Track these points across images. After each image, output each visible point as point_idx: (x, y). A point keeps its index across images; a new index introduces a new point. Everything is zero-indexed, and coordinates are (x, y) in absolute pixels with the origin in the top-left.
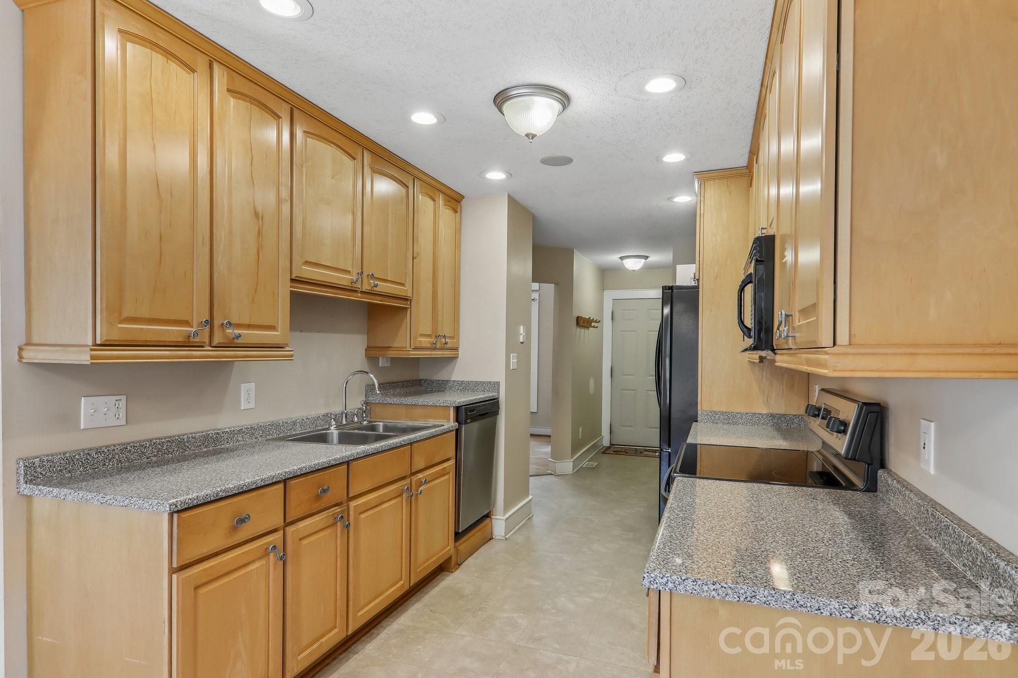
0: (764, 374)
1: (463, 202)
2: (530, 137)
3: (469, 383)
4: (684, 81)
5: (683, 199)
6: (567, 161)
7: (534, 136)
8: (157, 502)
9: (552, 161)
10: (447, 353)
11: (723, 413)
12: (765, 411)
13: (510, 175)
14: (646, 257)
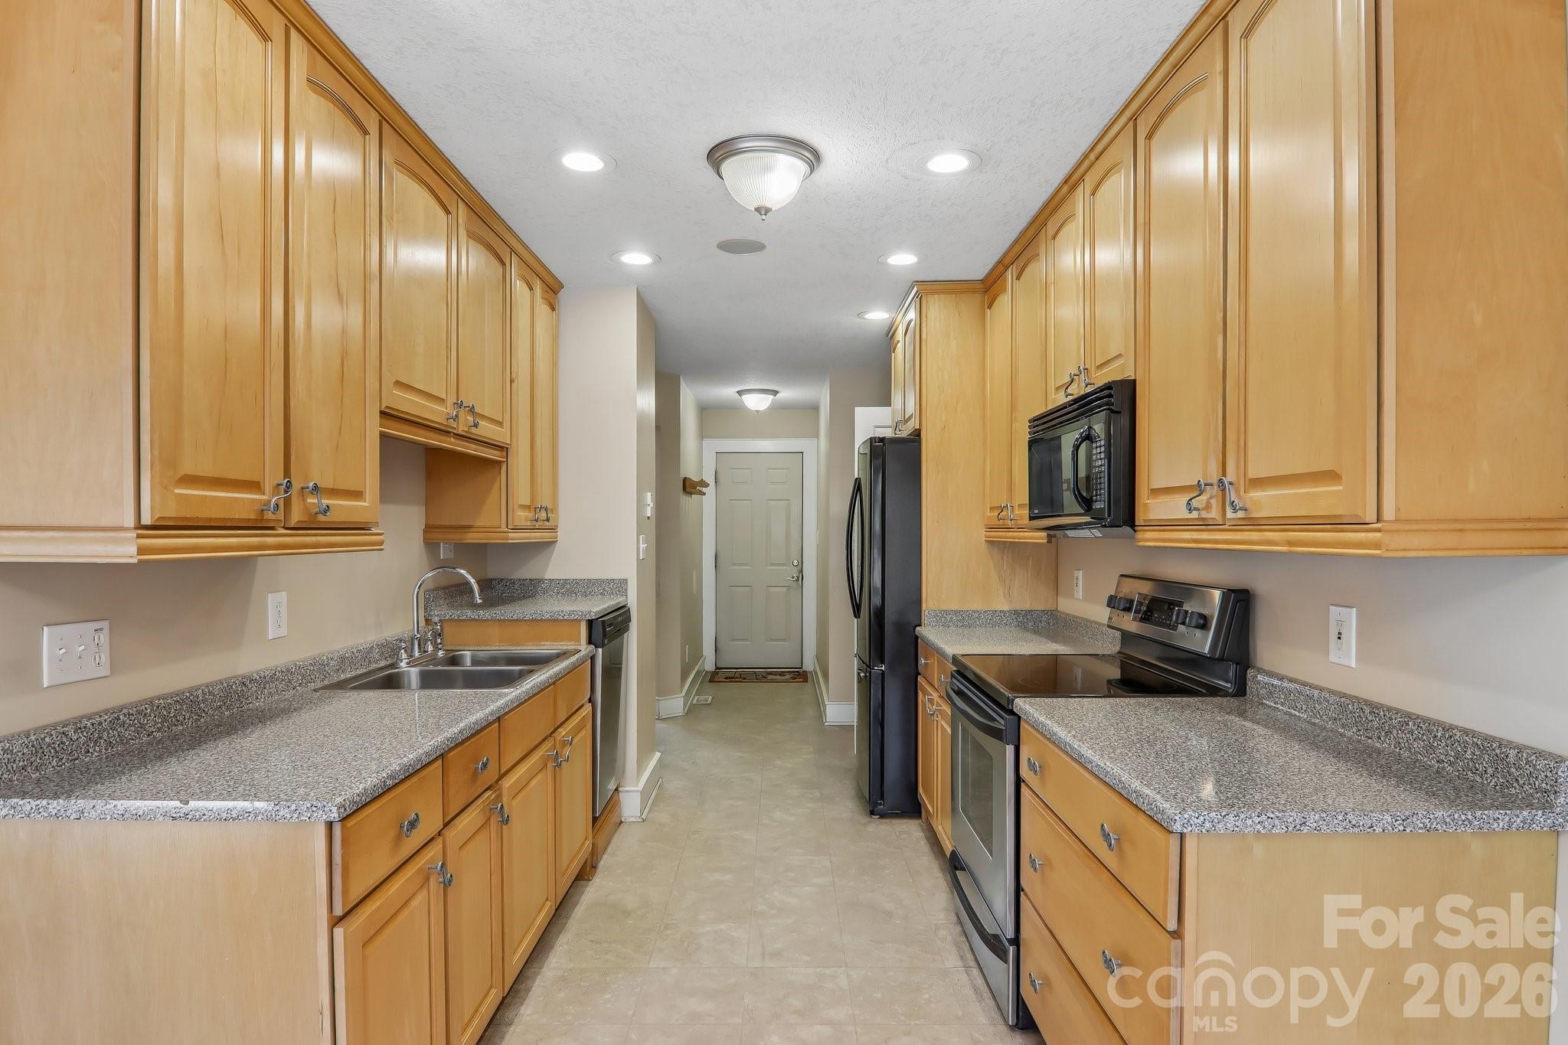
0: (1005, 557)
1: (562, 294)
2: (763, 213)
3: (577, 582)
4: (980, 160)
5: (878, 316)
6: (756, 247)
7: (767, 210)
8: (309, 805)
9: (730, 247)
10: (544, 536)
11: (956, 612)
12: (1006, 608)
13: (658, 259)
14: (775, 393)
